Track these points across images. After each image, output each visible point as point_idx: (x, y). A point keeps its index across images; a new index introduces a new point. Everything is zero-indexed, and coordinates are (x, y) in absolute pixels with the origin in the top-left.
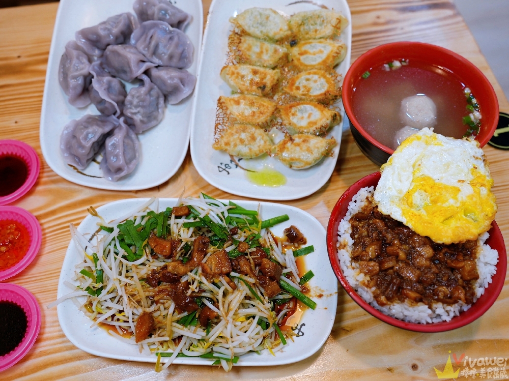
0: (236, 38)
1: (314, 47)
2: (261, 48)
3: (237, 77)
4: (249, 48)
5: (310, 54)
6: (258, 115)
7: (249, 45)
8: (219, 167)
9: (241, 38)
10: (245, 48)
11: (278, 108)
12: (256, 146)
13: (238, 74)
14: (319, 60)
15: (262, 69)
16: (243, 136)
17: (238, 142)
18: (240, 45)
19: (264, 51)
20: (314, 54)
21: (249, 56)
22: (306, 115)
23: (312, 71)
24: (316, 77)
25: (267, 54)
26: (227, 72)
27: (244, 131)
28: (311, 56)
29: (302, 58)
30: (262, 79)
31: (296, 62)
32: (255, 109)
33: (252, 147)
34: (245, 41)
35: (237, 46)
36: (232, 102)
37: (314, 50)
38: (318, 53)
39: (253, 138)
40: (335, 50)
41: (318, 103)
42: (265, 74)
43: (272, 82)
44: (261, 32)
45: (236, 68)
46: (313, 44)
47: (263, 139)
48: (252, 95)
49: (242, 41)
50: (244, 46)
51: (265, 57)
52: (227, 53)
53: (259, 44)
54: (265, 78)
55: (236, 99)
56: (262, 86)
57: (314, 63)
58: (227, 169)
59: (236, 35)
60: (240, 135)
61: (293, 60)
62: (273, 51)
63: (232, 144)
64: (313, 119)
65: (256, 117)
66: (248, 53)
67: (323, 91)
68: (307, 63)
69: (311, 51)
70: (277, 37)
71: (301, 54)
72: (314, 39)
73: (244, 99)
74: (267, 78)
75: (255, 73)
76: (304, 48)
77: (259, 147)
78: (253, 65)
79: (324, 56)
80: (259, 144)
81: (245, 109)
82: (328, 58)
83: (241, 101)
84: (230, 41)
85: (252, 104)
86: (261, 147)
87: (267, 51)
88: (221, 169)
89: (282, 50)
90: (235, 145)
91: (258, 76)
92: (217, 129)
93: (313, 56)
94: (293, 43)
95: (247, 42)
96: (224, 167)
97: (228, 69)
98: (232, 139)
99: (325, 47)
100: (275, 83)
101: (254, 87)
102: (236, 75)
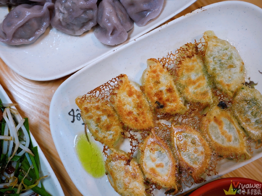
0: (190, 50)
1: (230, 128)
2: (198, 80)
3: (153, 78)
4: (189, 70)
5: (221, 128)
6: (132, 118)
7: (193, 66)
8: (73, 110)
9: (195, 55)
10: (187, 66)
11: (150, 131)
12: (103, 134)
13: (158, 76)
14: (219, 142)
15: (177, 94)
16: (104, 118)
17: (95, 118)
18: (187, 59)
19: (197, 84)
20: (223, 133)
21: (182, 74)
22: (158, 162)
23: (204, 141)
24: (201, 149)
25: (196, 88)
26: (152, 65)
27: (109, 116)
28: (219, 130)
29: (213, 123)
30: (168, 100)
31: (205, 119)
32: (135, 112)
33: (100, 132)
34: (194, 61)
35: (184, 58)
36: (127, 89)
37: (227, 131)
38: (226, 137)
39: (108, 128)
40: (239, 152)
41: (176, 166)
42: (174, 101)
43: (172, 110)
44: (214, 69)
45: (161, 71)
46: (232, 126)
47: (113, 136)
48: (148, 101)
49: (192, 58)
50: (188, 63)
51: (191, 89)
52: (170, 53)
53: (200, 74)
54: (171, 102)
55: (133, 90)
56: (162, 104)
57: (214, 138)
58: (76, 118)
59: (194, 49)
60: (103, 115)
61: (205, 115)
62: (203, 91)
63: (90, 114)
64: (158, 170)
65: (128, 118)
66: (184, 71)
67: (191, 164)
68: (210, 131)
69: (225, 128)
70: (219, 86)
71: (216, 120)
72: (239, 124)
73: (139, 97)
74: (172, 104)
75: (170, 90)
76: (222, 119)
77: (104, 137)
78: (175, 84)
79: (226, 144)
80: (106, 136)
81: (129, 104)
82: (227, 149)
83: (135, 96)
84: (185, 47)
85: (139, 106)
86: (105, 139)
87: (199, 86)
88: (72, 113)
89: (210, 98)
90: (91, 117)
91: (169, 94)
92: (94, 92)
93: (220, 133)
94: (223, 106)
95: (195, 63)
96: (76, 114)
97: (156, 64)
98: (94, 111)
99: (236, 139)
100: (172, 114)
101: (156, 99)
102: (155, 75)
